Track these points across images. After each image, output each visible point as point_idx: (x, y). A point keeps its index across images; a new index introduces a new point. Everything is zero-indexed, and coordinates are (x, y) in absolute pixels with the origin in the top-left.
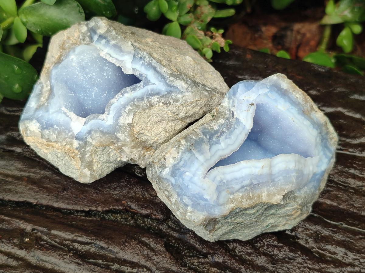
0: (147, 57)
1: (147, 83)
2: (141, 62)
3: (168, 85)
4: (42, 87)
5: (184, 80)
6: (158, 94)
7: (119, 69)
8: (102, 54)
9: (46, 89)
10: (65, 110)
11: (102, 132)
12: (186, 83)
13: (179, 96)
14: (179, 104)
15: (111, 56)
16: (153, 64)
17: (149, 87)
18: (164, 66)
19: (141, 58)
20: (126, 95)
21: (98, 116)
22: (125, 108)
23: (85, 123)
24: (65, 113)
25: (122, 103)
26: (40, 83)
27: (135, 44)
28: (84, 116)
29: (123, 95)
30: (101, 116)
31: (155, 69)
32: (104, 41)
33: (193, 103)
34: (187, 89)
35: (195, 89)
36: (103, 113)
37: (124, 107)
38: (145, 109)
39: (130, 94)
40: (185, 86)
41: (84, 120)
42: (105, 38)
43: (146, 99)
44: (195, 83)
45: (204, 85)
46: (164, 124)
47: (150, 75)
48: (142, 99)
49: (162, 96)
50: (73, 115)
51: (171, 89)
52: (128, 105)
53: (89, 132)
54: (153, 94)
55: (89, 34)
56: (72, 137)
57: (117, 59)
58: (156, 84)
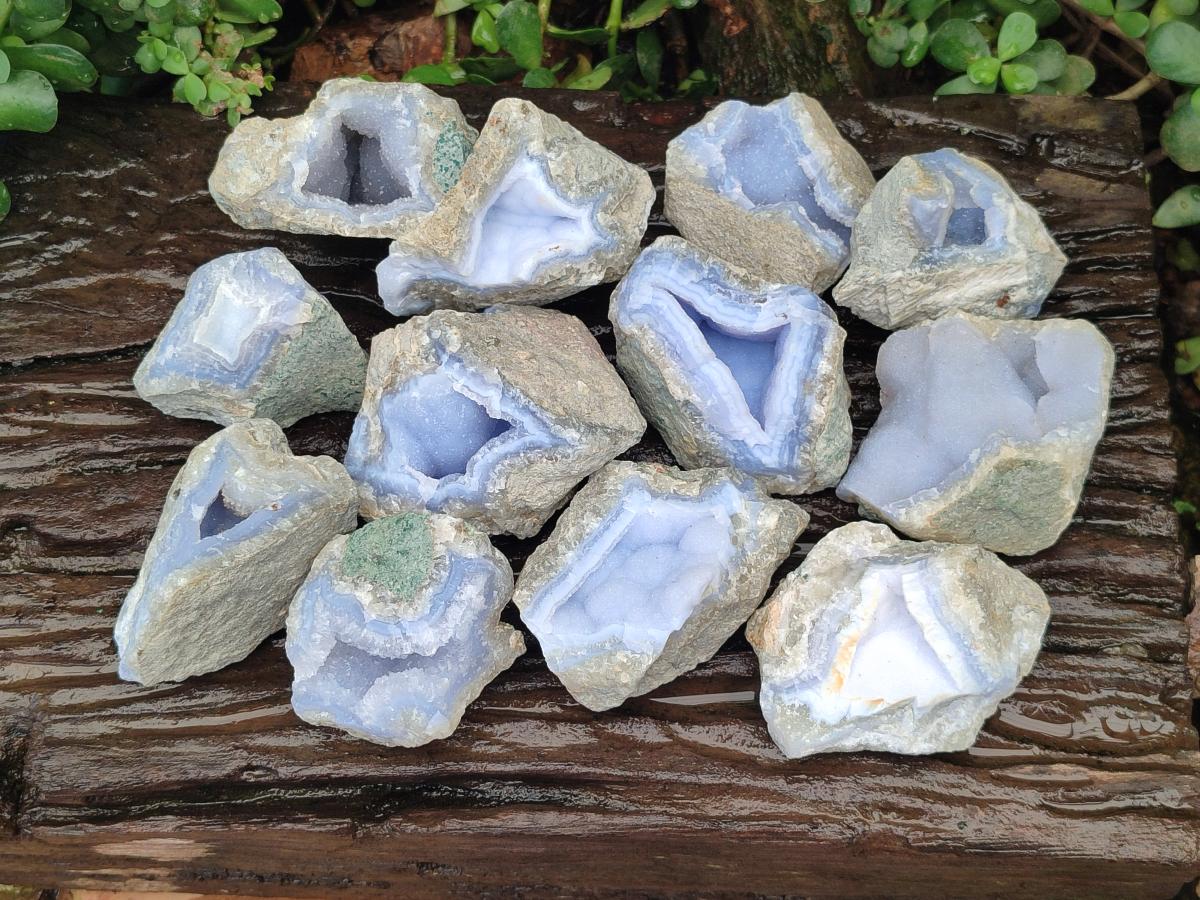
0: (522, 397)
1: (523, 432)
2: (513, 405)
3: (554, 436)
4: (368, 425)
5: (575, 428)
6: (539, 448)
7: (483, 409)
8: (457, 387)
9: (375, 428)
10: (411, 470)
11: (463, 501)
12: (578, 431)
13: (570, 451)
14: (570, 460)
15: (469, 390)
16: (530, 407)
17: (527, 439)
18: (547, 410)
19: (513, 398)
20: (495, 450)
21: (457, 479)
22: (494, 468)
23: (439, 486)
24: (410, 474)
25: (490, 461)
26: (364, 418)
27: (504, 373)
28: (437, 477)
29: (489, 449)
30: (462, 479)
31: (533, 413)
32: (457, 365)
33: (589, 456)
34: (580, 440)
35: (590, 437)
36: (463, 472)
37: (493, 466)
38: (522, 469)
39: (499, 447)
40: (577, 436)
41: (437, 482)
42: (460, 361)
43: (522, 455)
44: (591, 428)
45: (604, 427)
46: (550, 486)
47: (527, 421)
48: (517, 454)
49: (546, 451)
50: (421, 476)
51: (558, 442)
52: (498, 464)
53: (446, 500)
54: (532, 447)
55: (434, 350)
56: (421, 506)
57: (478, 394)
58: (535, 434)
